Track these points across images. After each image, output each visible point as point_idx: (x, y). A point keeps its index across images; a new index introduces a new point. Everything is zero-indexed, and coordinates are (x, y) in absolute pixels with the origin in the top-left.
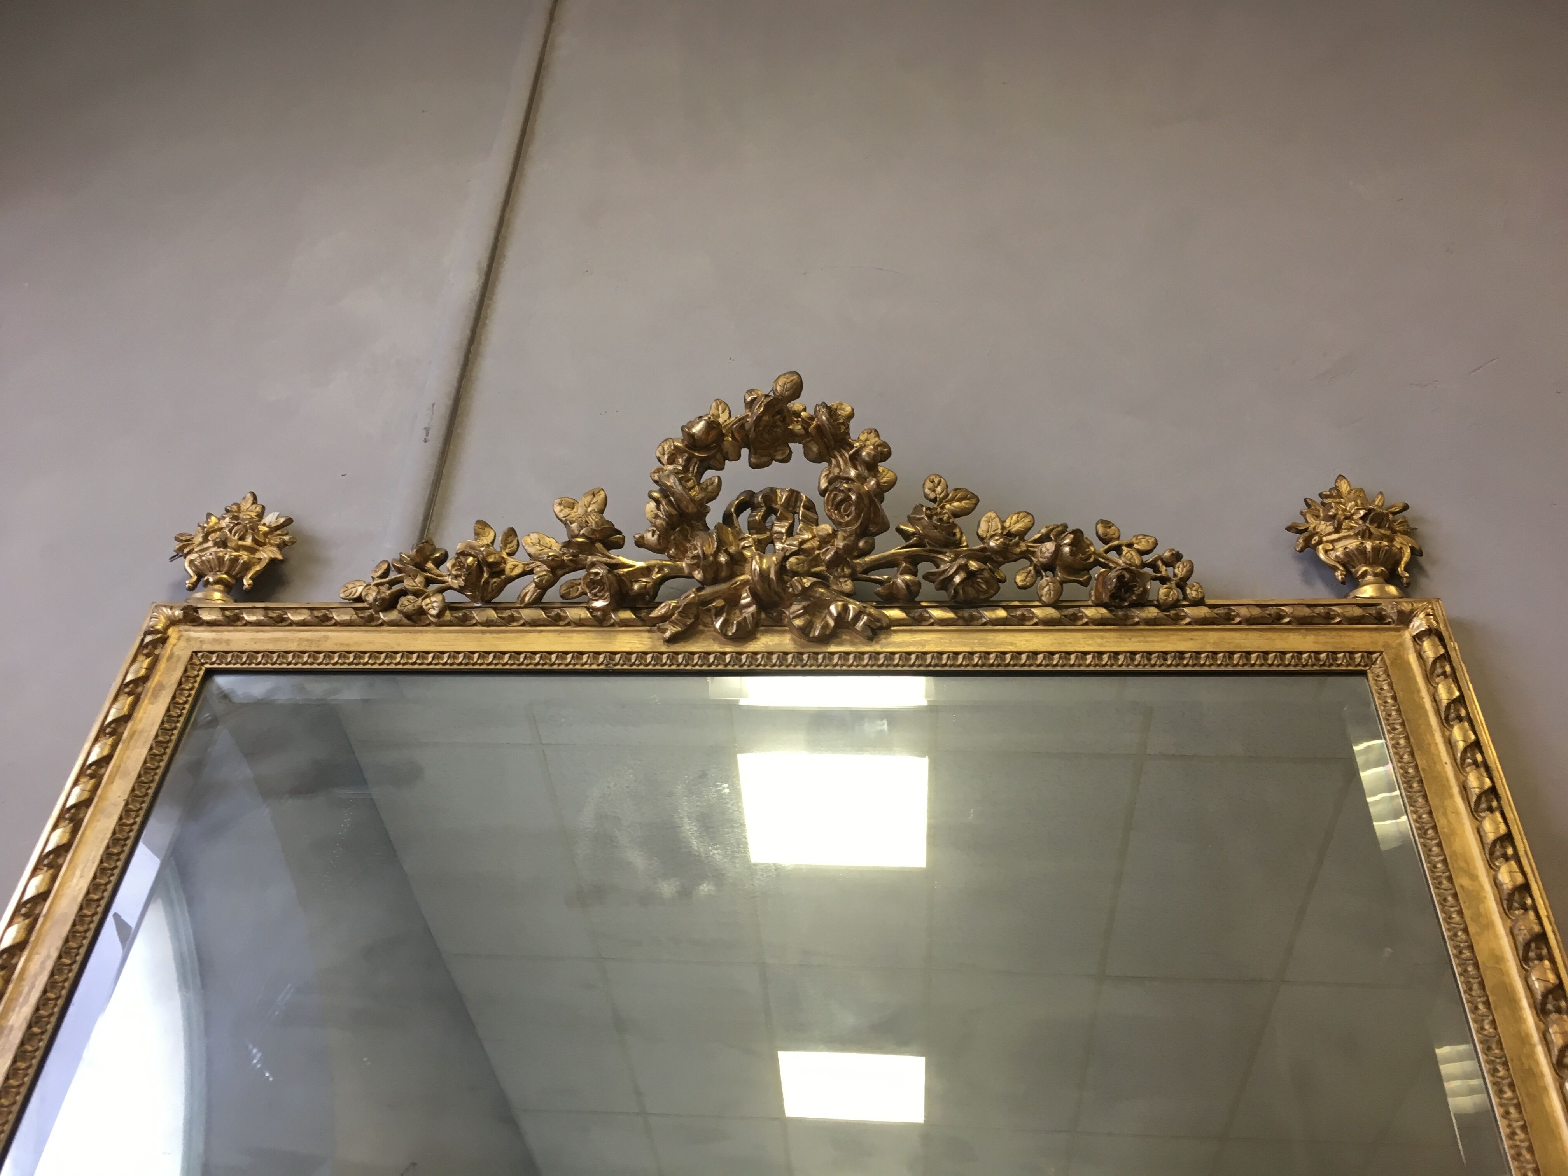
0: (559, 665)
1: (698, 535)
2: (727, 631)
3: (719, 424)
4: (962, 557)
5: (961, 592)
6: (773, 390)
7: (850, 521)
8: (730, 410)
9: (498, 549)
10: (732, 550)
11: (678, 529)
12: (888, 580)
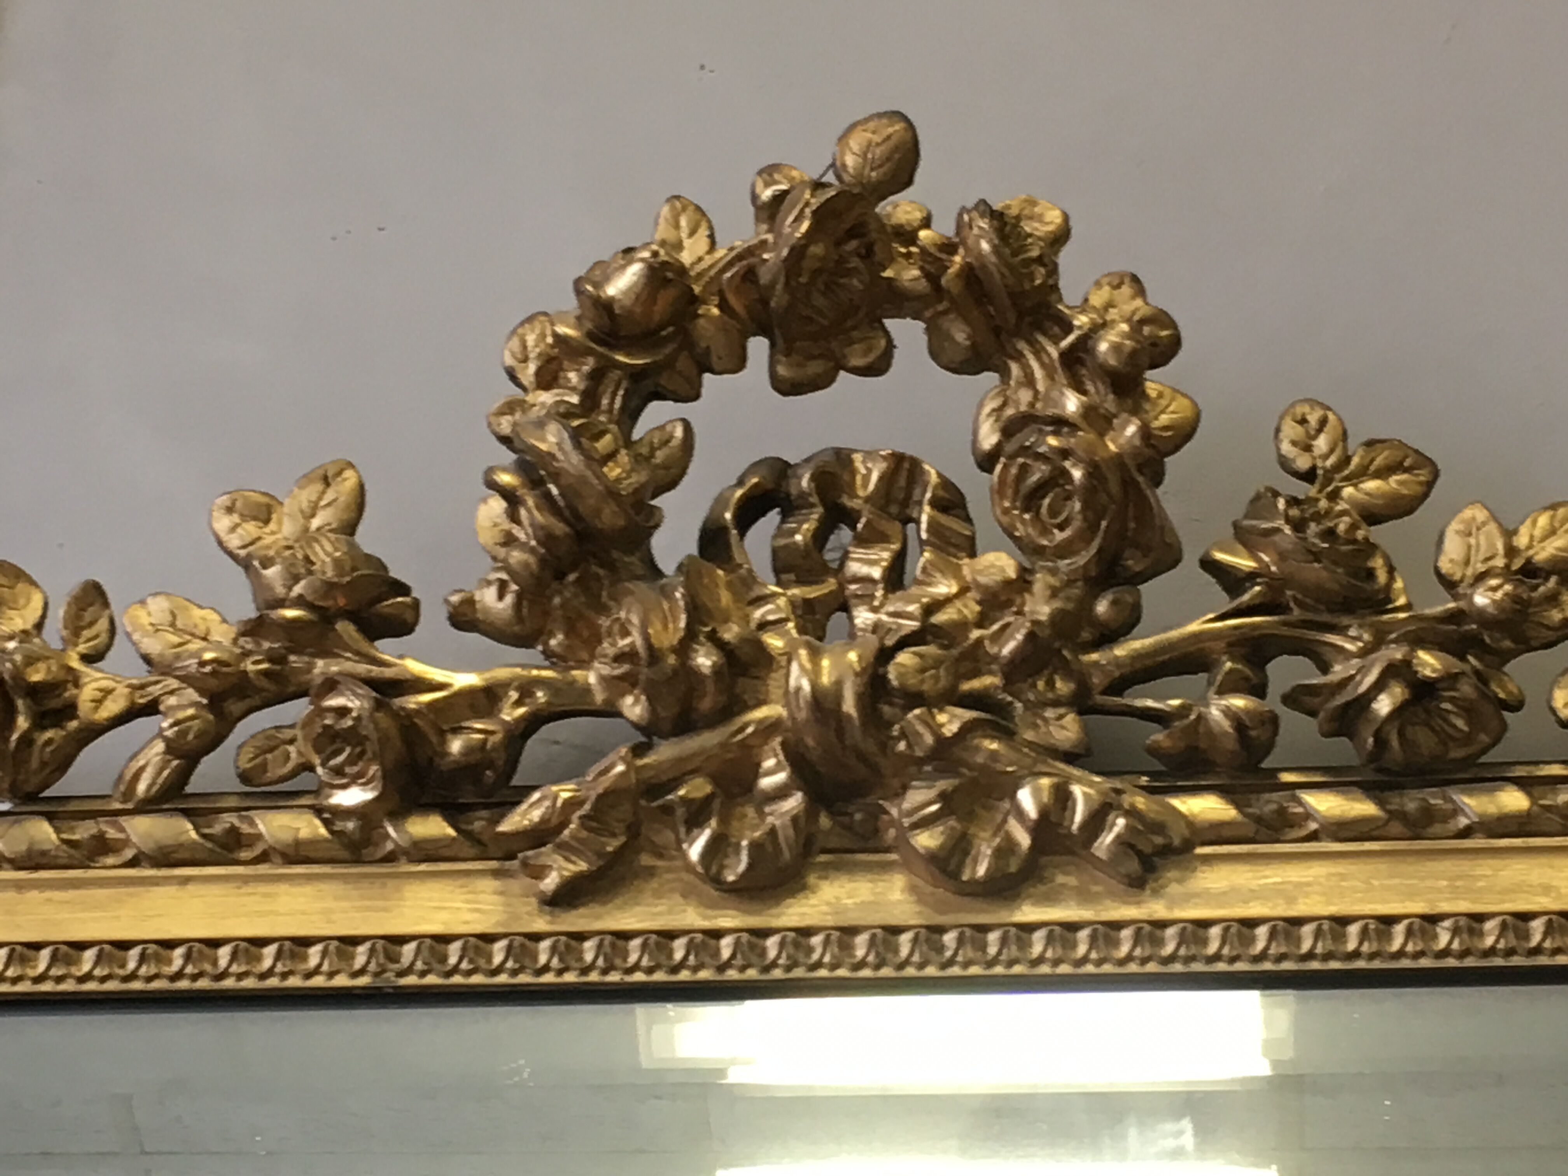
0: (240, 977)
1: (632, 593)
2: (722, 867)
3: (682, 271)
4: (1395, 641)
5: (1395, 742)
6: (833, 165)
7: (1069, 542)
8: (711, 228)
9: (57, 645)
10: (731, 633)
11: (572, 577)
12: (1183, 712)
